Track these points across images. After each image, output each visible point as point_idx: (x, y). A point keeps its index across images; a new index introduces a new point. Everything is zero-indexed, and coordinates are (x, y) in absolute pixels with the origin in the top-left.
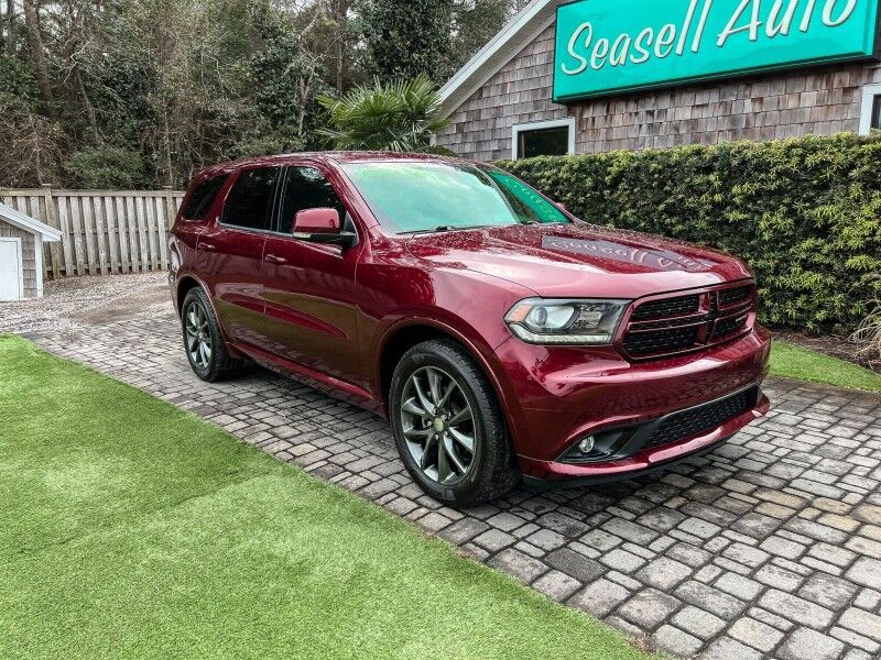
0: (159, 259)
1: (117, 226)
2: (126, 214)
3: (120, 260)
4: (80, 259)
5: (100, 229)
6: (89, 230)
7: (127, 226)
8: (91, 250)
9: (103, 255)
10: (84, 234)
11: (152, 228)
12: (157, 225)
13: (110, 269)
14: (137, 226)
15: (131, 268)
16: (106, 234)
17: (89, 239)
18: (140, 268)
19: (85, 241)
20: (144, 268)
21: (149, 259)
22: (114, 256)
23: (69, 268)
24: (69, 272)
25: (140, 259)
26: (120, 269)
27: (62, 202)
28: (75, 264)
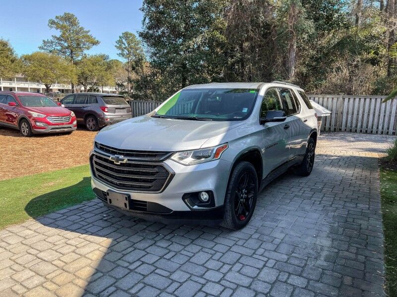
0: (388, 129)
1: (369, 112)
2: (375, 106)
3: (367, 127)
4: (349, 124)
5: (361, 112)
6: (355, 112)
7: (374, 112)
8: (354, 122)
9: (359, 125)
10: (353, 114)
11: (388, 113)
12: (391, 113)
13: (361, 131)
14: (380, 112)
15: (372, 131)
16: (363, 115)
17: (355, 116)
18: (377, 132)
19: (352, 117)
20: (379, 132)
21: (383, 129)
22: (364, 125)
23: (343, 128)
24: (342, 130)
25: (377, 128)
26: (366, 131)
27: (346, 100)
28: (346, 126)
